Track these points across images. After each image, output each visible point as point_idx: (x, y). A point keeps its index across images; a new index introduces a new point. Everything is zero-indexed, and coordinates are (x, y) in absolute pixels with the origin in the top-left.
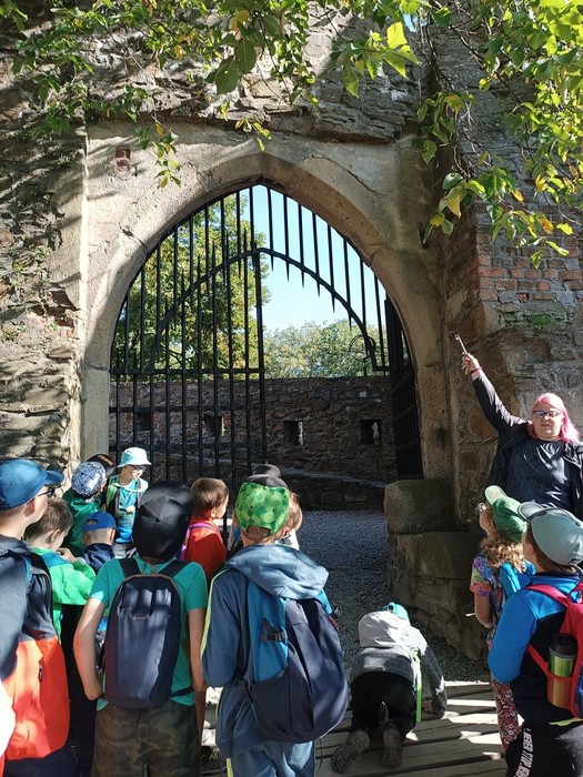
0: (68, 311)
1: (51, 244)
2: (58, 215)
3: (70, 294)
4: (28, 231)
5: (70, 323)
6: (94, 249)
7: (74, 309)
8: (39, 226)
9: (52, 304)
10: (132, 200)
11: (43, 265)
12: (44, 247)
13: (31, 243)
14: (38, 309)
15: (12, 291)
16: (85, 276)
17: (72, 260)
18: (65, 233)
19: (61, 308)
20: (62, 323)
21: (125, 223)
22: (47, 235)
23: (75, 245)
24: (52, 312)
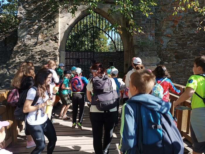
0: (57, 40)
1: (54, 27)
2: (55, 21)
3: (57, 37)
4: (49, 24)
5: (57, 42)
6: (61, 28)
7: (58, 40)
8: (51, 23)
9: (54, 39)
10: (68, 18)
11: (52, 31)
12: (52, 28)
13: (50, 27)
14: (51, 40)
15: (47, 36)
16: (60, 33)
17: (57, 30)
18: (56, 25)
19: (56, 40)
20: (56, 42)
21: (67, 22)
22: (53, 25)
23: (58, 27)
24: (54, 40)
